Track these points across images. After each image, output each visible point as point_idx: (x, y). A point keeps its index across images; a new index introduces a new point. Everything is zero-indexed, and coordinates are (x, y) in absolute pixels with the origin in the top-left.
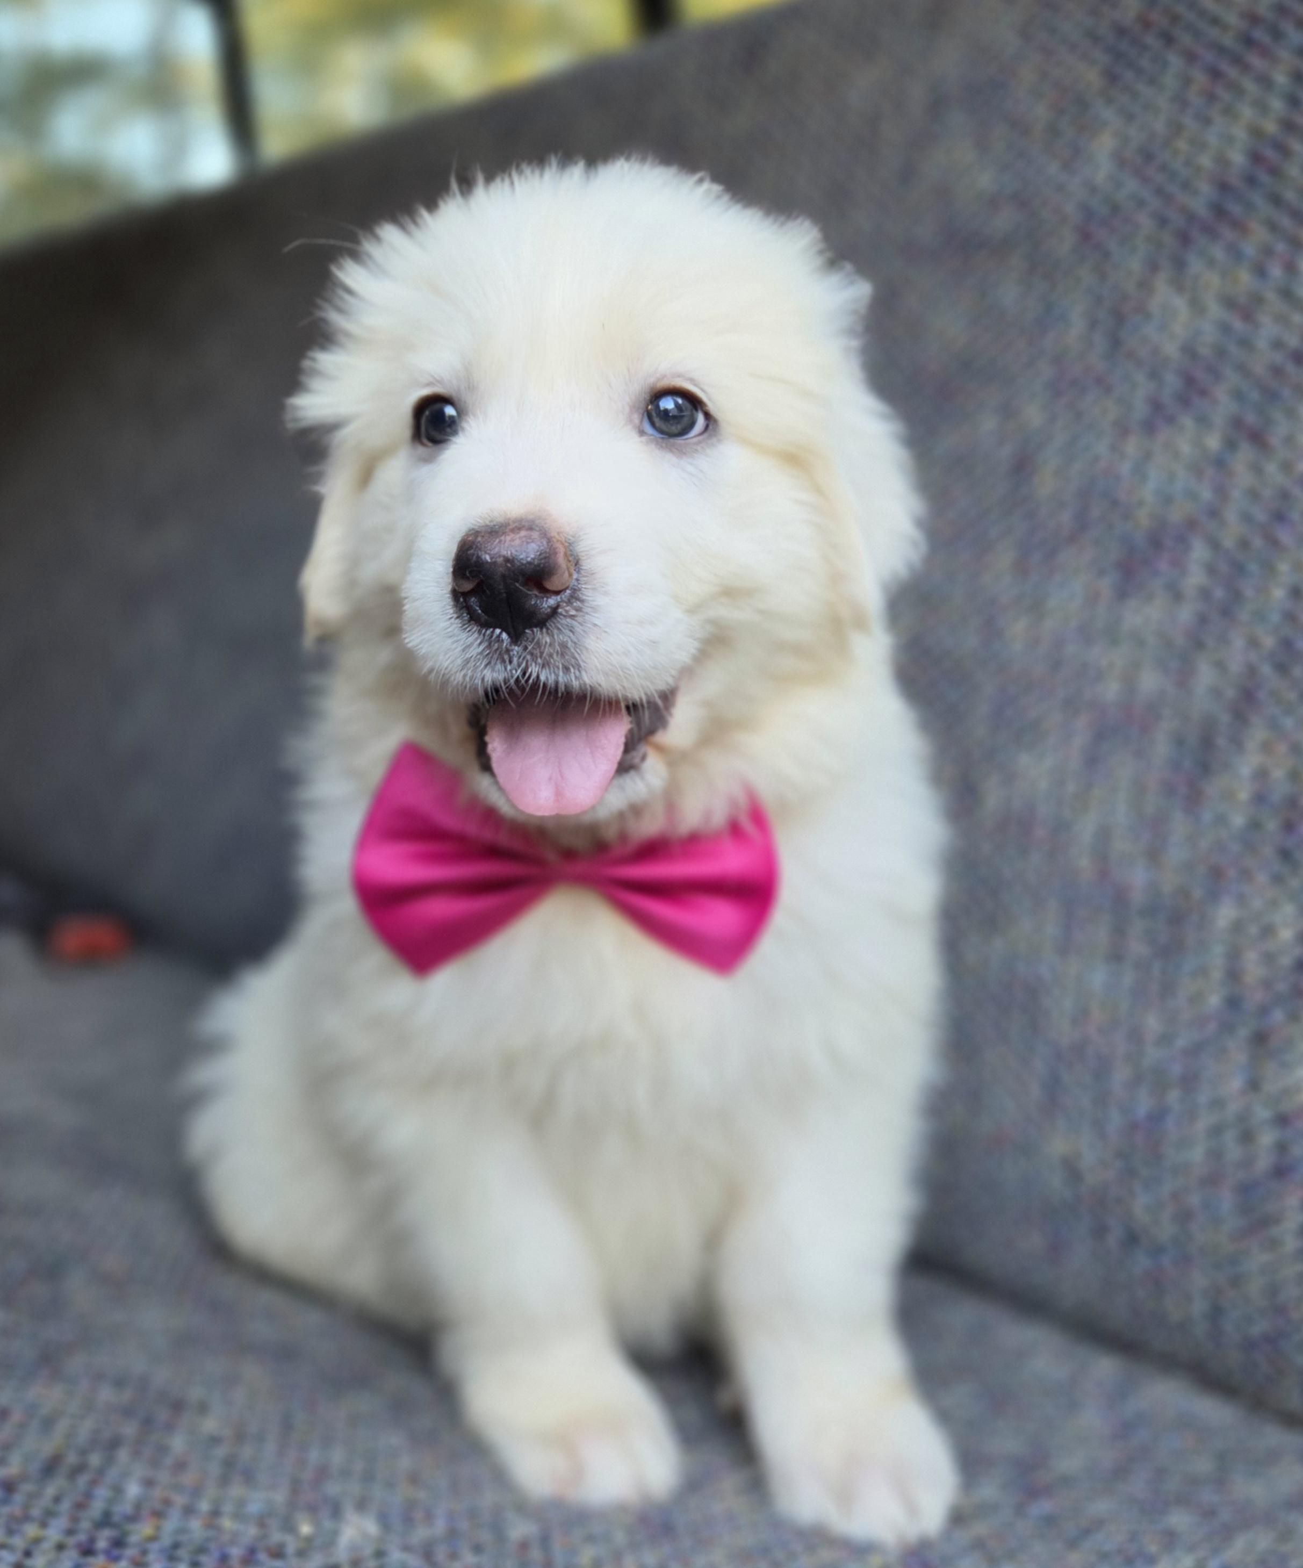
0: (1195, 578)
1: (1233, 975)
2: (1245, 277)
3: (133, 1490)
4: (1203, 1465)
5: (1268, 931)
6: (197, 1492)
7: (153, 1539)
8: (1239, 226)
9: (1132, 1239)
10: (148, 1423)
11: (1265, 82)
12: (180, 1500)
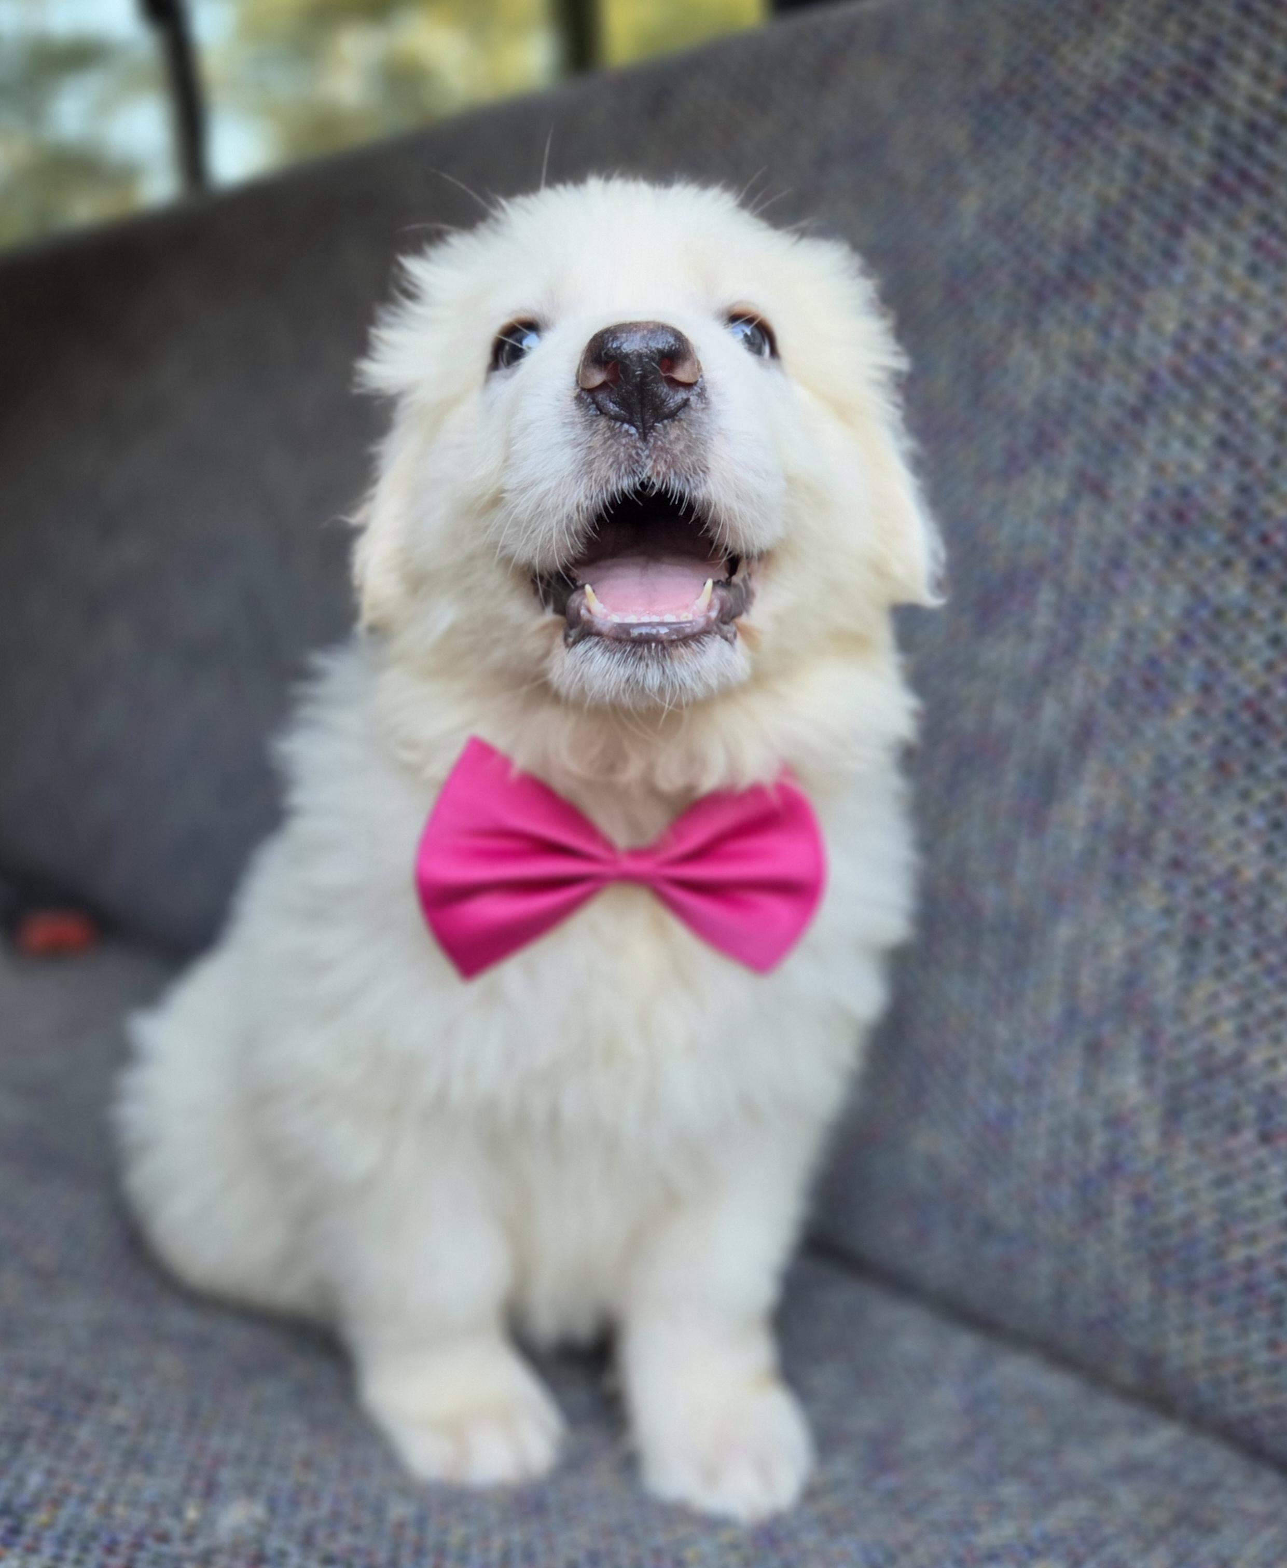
0: (1043, 619)
1: (1071, 988)
2: (1091, 338)
3: (35, 1480)
4: (1039, 1438)
5: (1099, 949)
6: (96, 1480)
7: (49, 1526)
8: (1085, 286)
9: (987, 1229)
10: (58, 1415)
11: (1110, 151)
12: (78, 1489)
